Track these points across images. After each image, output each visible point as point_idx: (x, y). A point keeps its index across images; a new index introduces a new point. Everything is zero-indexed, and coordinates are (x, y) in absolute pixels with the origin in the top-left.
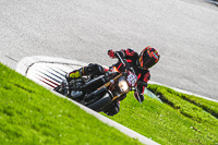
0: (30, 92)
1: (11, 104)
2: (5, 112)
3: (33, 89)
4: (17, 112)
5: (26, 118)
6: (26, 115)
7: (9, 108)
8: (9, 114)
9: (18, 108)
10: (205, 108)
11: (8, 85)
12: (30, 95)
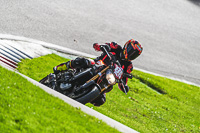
10: (142, 80)
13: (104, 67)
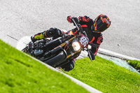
0: (29, 66)
1: (12, 76)
2: (7, 83)
3: (31, 64)
4: (18, 84)
5: (25, 89)
6: (25, 86)
7: (10, 80)
8: (11, 85)
9: (18, 80)
11: (10, 60)
12: (28, 68)
13: (72, 36)
